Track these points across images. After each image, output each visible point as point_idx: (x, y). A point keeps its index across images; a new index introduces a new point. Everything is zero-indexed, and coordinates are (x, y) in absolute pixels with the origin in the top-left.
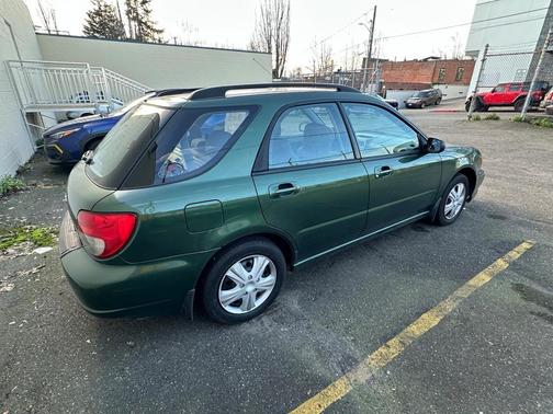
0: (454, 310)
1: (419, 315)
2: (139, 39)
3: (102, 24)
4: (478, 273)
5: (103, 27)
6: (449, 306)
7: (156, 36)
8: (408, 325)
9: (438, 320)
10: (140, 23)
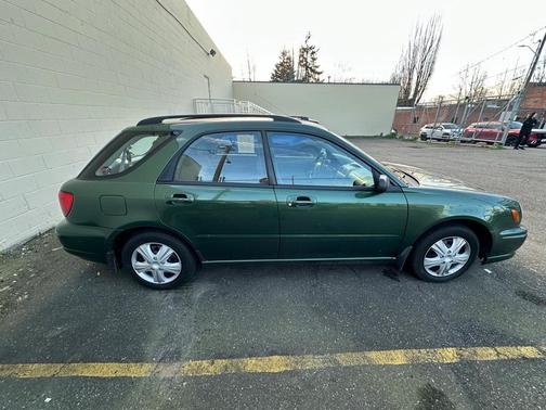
0: (310, 371)
1: (273, 353)
2: (304, 80)
3: (283, 72)
4: (396, 348)
5: (284, 74)
6: (313, 363)
7: (317, 76)
8: (250, 356)
9: (284, 369)
10: (307, 67)
